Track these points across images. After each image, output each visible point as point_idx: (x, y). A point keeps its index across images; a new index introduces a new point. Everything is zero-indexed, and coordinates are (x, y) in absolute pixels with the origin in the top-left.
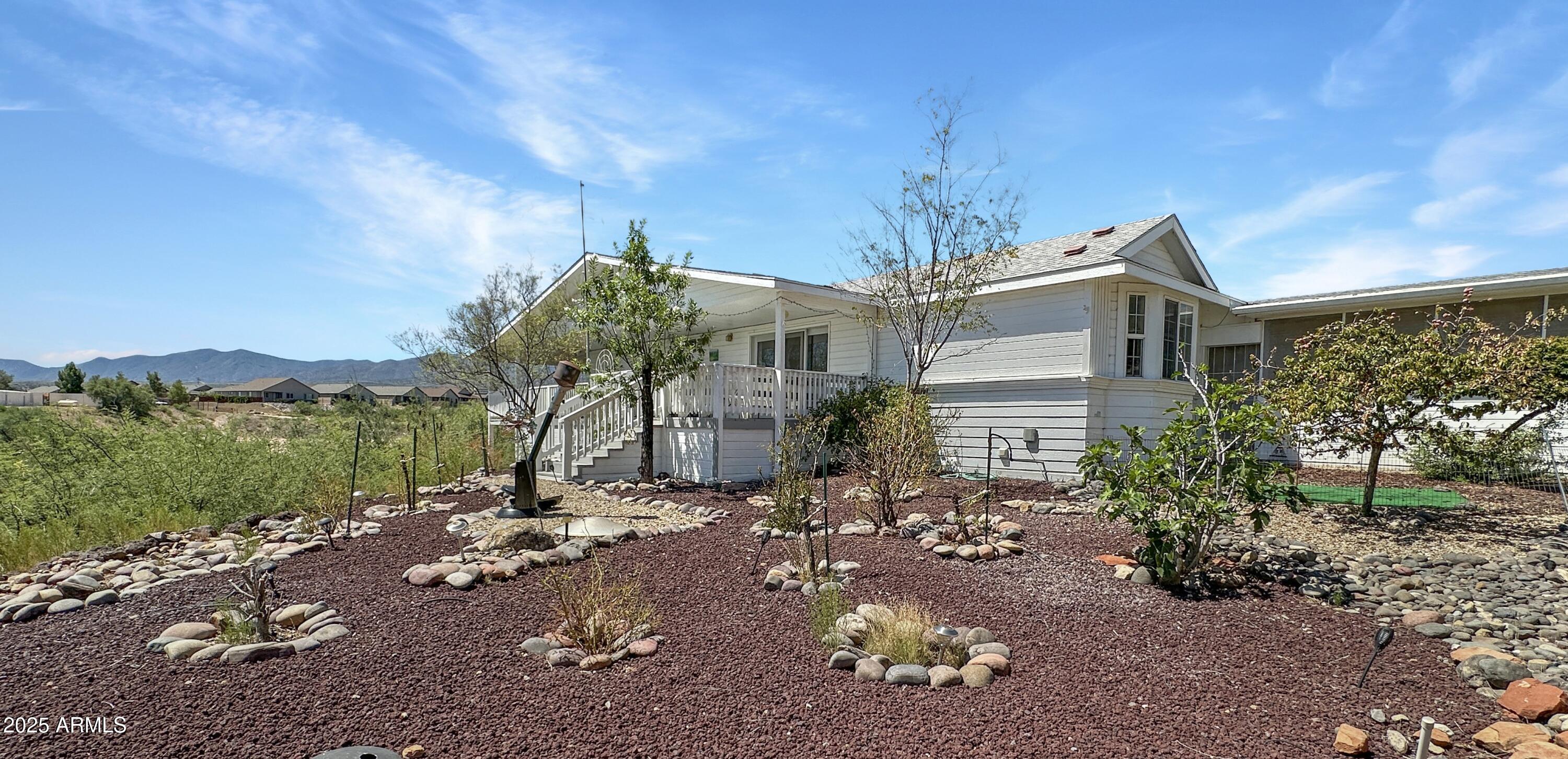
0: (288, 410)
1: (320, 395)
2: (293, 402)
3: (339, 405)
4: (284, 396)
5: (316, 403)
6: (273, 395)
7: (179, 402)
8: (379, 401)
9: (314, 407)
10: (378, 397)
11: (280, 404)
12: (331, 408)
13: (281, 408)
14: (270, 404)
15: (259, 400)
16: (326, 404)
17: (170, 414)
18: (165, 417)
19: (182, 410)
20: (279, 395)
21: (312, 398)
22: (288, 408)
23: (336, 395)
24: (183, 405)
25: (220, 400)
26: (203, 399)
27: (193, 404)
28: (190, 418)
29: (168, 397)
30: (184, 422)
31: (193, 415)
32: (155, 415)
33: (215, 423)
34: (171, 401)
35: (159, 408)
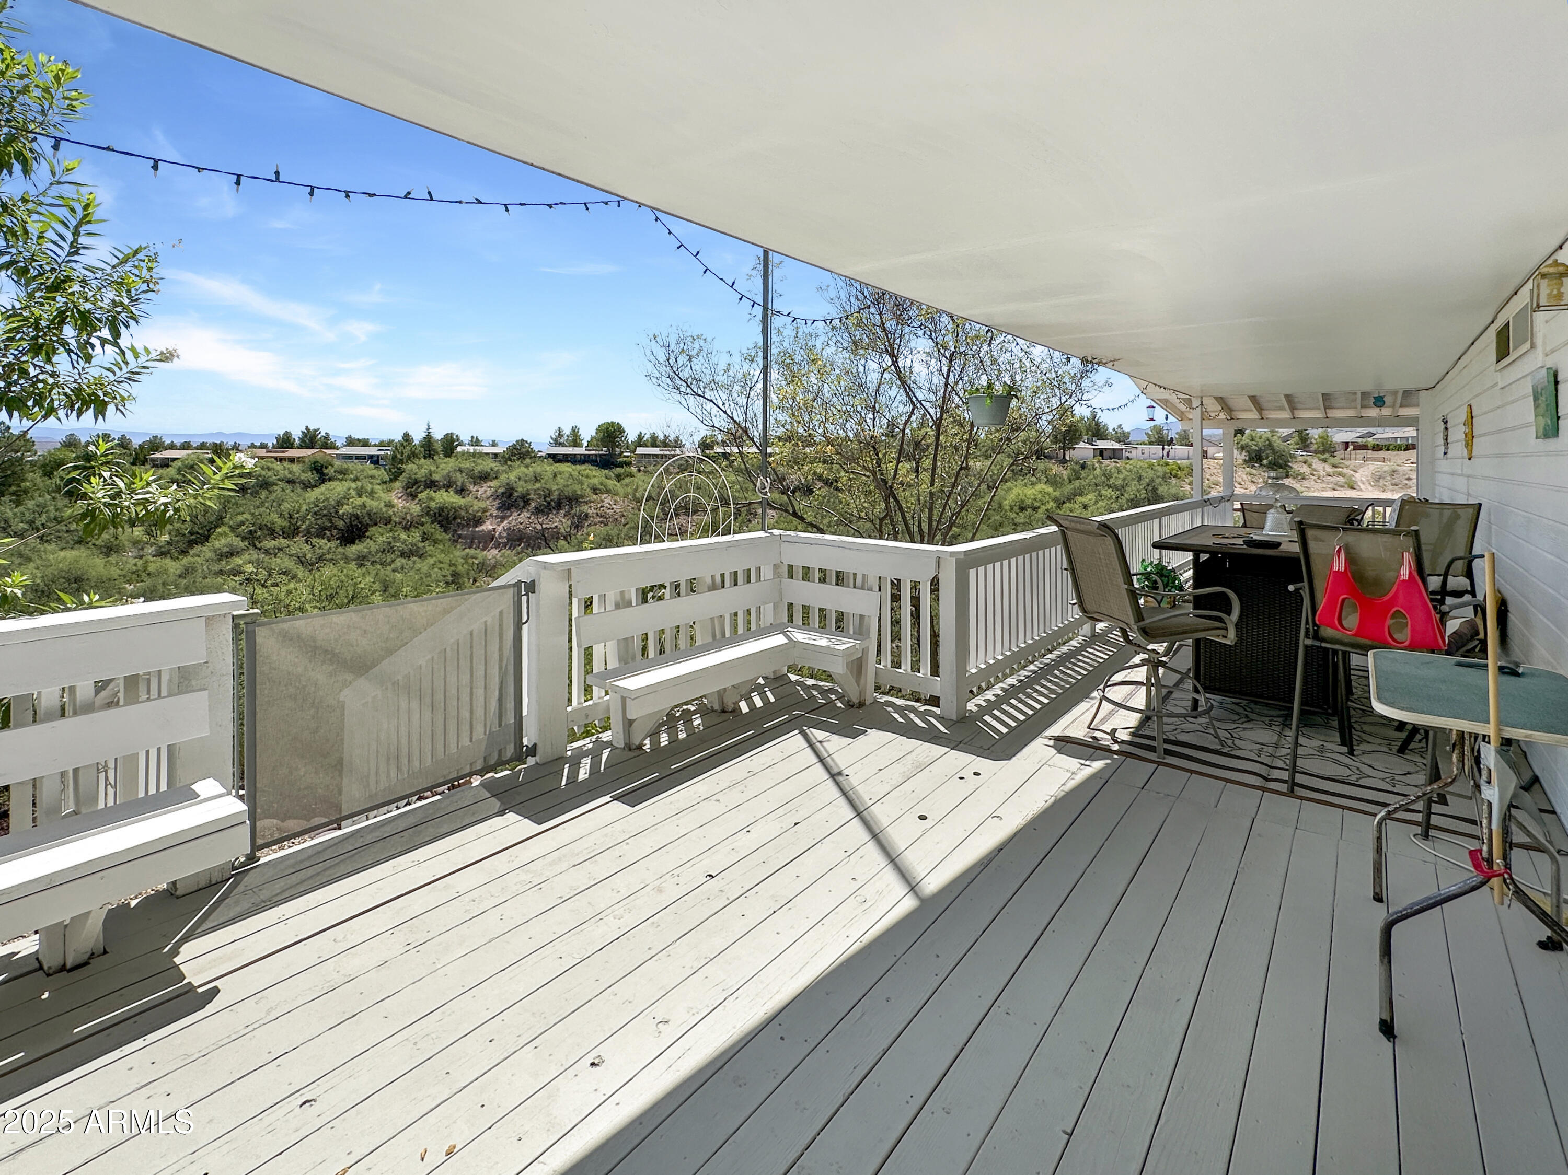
7: (1323, 452)
17: (1310, 466)
18: (1304, 469)
19: (1325, 461)
24: (1327, 455)
25: (1377, 448)
26: (1357, 447)
27: (1339, 454)
28: (1330, 469)
29: (1314, 447)
30: (1322, 473)
31: (1334, 466)
32: (1295, 466)
33: (1357, 475)
34: (1316, 452)
35: (1301, 458)
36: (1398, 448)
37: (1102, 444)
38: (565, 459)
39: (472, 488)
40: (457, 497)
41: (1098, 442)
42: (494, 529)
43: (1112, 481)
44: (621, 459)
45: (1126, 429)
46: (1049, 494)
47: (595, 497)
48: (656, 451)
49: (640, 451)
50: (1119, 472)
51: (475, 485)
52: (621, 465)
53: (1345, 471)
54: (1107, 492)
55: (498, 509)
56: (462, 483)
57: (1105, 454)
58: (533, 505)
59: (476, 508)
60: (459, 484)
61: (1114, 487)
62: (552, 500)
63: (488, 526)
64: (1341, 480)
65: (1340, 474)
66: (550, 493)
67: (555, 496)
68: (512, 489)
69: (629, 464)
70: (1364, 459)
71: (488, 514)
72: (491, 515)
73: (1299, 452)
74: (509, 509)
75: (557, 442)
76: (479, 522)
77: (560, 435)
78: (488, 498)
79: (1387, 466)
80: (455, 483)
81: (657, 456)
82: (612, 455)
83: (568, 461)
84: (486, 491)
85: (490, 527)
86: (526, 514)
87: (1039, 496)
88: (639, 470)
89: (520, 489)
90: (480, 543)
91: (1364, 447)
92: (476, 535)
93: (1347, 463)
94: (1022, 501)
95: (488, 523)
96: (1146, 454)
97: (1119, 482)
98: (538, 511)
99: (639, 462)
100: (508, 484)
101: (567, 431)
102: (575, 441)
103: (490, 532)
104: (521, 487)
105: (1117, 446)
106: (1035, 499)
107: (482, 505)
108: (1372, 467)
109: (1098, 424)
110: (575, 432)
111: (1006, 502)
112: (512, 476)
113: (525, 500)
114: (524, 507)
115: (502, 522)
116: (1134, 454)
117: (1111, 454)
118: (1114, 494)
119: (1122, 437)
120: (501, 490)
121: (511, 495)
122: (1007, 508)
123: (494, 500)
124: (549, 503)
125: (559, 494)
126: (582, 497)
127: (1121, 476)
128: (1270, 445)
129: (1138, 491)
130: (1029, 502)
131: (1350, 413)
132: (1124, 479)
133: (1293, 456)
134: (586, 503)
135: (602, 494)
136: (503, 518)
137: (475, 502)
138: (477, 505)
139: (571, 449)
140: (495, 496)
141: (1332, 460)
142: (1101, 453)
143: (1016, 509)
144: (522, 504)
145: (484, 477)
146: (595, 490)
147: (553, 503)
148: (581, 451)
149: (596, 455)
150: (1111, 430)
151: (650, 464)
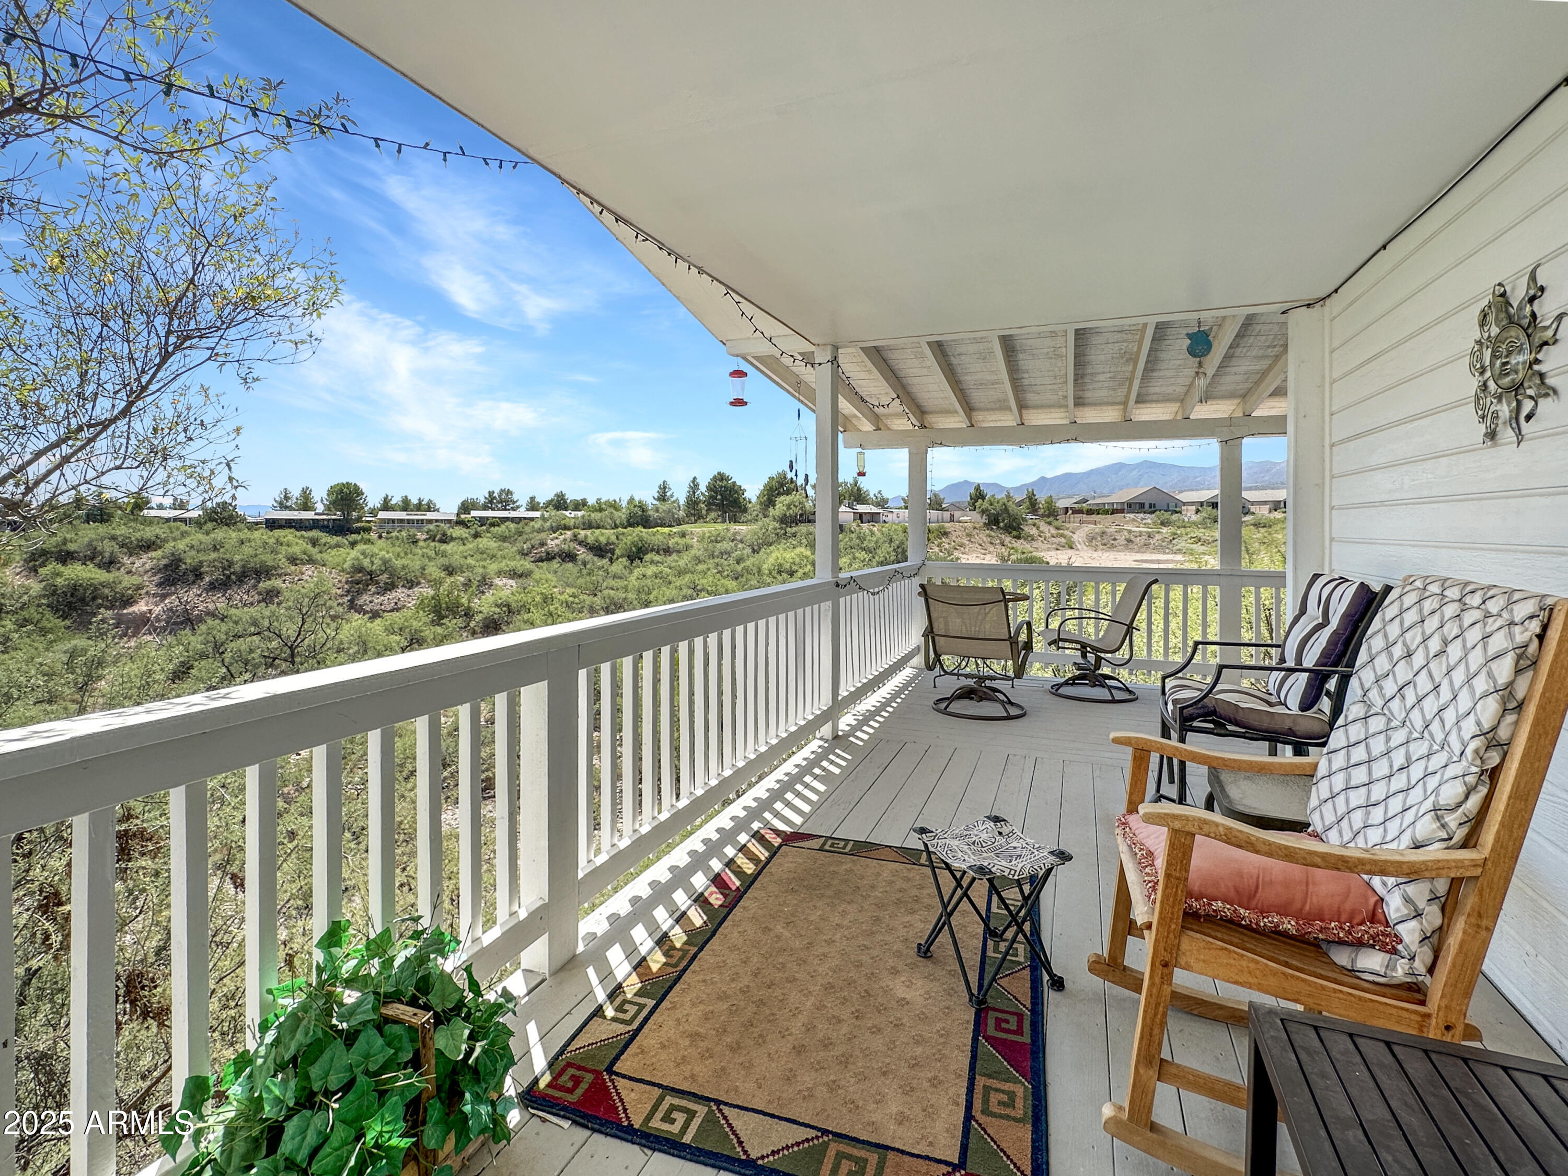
0: (1149, 521)
1: (1184, 504)
2: (1153, 512)
3: (1204, 514)
4: (1147, 506)
5: (1180, 512)
6: (1137, 506)
7: (1048, 516)
8: (1253, 509)
9: (1175, 517)
10: (1253, 503)
11: (1142, 515)
12: (1194, 518)
13: (1142, 519)
14: (1132, 516)
15: (1122, 511)
16: (1190, 514)
17: (1038, 528)
18: (1034, 531)
19: (1050, 523)
20: (1142, 505)
21: (1174, 507)
22: (1149, 518)
23: (1202, 504)
24: (1051, 519)
25: (1090, 512)
26: (1075, 511)
27: (1061, 517)
28: (1053, 531)
29: (1041, 512)
30: (1048, 535)
31: (1058, 528)
32: (1026, 529)
33: (1075, 536)
34: (1043, 516)
35: (1030, 522)
36: (1106, 512)
37: (862, 508)
38: (289, 524)
39: (126, 560)
40: (99, 571)
41: (858, 507)
42: (150, 611)
43: (866, 543)
44: (359, 525)
45: (886, 495)
46: (807, 557)
47: (293, 568)
48: (402, 515)
49: (383, 515)
50: (872, 533)
51: (131, 556)
52: (357, 532)
53: (1066, 532)
54: (862, 555)
55: (159, 585)
56: (112, 553)
57: (864, 518)
58: (207, 579)
59: (125, 584)
60: (107, 555)
61: (867, 550)
62: (233, 573)
63: (141, 607)
64: (1063, 540)
65: (1062, 536)
66: (231, 564)
67: (237, 568)
68: (180, 560)
69: (367, 530)
70: (1081, 522)
71: (143, 591)
72: (147, 593)
73: (1030, 516)
74: (173, 584)
75: (283, 506)
76: (128, 601)
77: (287, 498)
78: (146, 572)
79: (1098, 528)
80: (101, 553)
81: (401, 521)
82: (347, 520)
83: (291, 527)
84: (144, 564)
85: (145, 608)
86: (195, 590)
87: (798, 560)
88: (380, 537)
89: (188, 561)
90: (128, 628)
91: (1080, 511)
92: (124, 618)
93: (1067, 525)
94: (781, 565)
95: (142, 603)
96: (901, 518)
97: (872, 545)
98: (213, 587)
99: (381, 527)
100: (173, 554)
101: (296, 493)
102: (306, 503)
103: (143, 614)
104: (190, 559)
105: (875, 510)
106: (794, 563)
107: (136, 580)
108: (1086, 529)
109: (859, 490)
110: (306, 494)
111: (765, 566)
112: (181, 545)
113: (197, 574)
114: (194, 582)
115: (162, 601)
116: (890, 517)
117: (869, 517)
118: (867, 557)
119: (882, 503)
120: (164, 562)
121: (178, 567)
122: (767, 572)
123: (154, 574)
124: (229, 577)
125: (243, 566)
126: (275, 569)
127: (874, 539)
128: (1006, 509)
129: (888, 553)
130: (787, 566)
131: (1110, 415)
132: (877, 542)
133: (1025, 520)
134: (280, 576)
135: (304, 564)
136: (164, 597)
137: (127, 577)
138: (128, 581)
139: (296, 513)
140: (156, 570)
141: (1056, 523)
142: (861, 517)
143: (774, 573)
144: (191, 578)
145: (148, 546)
146: (293, 560)
147: (233, 577)
148: (309, 515)
149: (328, 520)
150: (872, 496)
151: (394, 529)
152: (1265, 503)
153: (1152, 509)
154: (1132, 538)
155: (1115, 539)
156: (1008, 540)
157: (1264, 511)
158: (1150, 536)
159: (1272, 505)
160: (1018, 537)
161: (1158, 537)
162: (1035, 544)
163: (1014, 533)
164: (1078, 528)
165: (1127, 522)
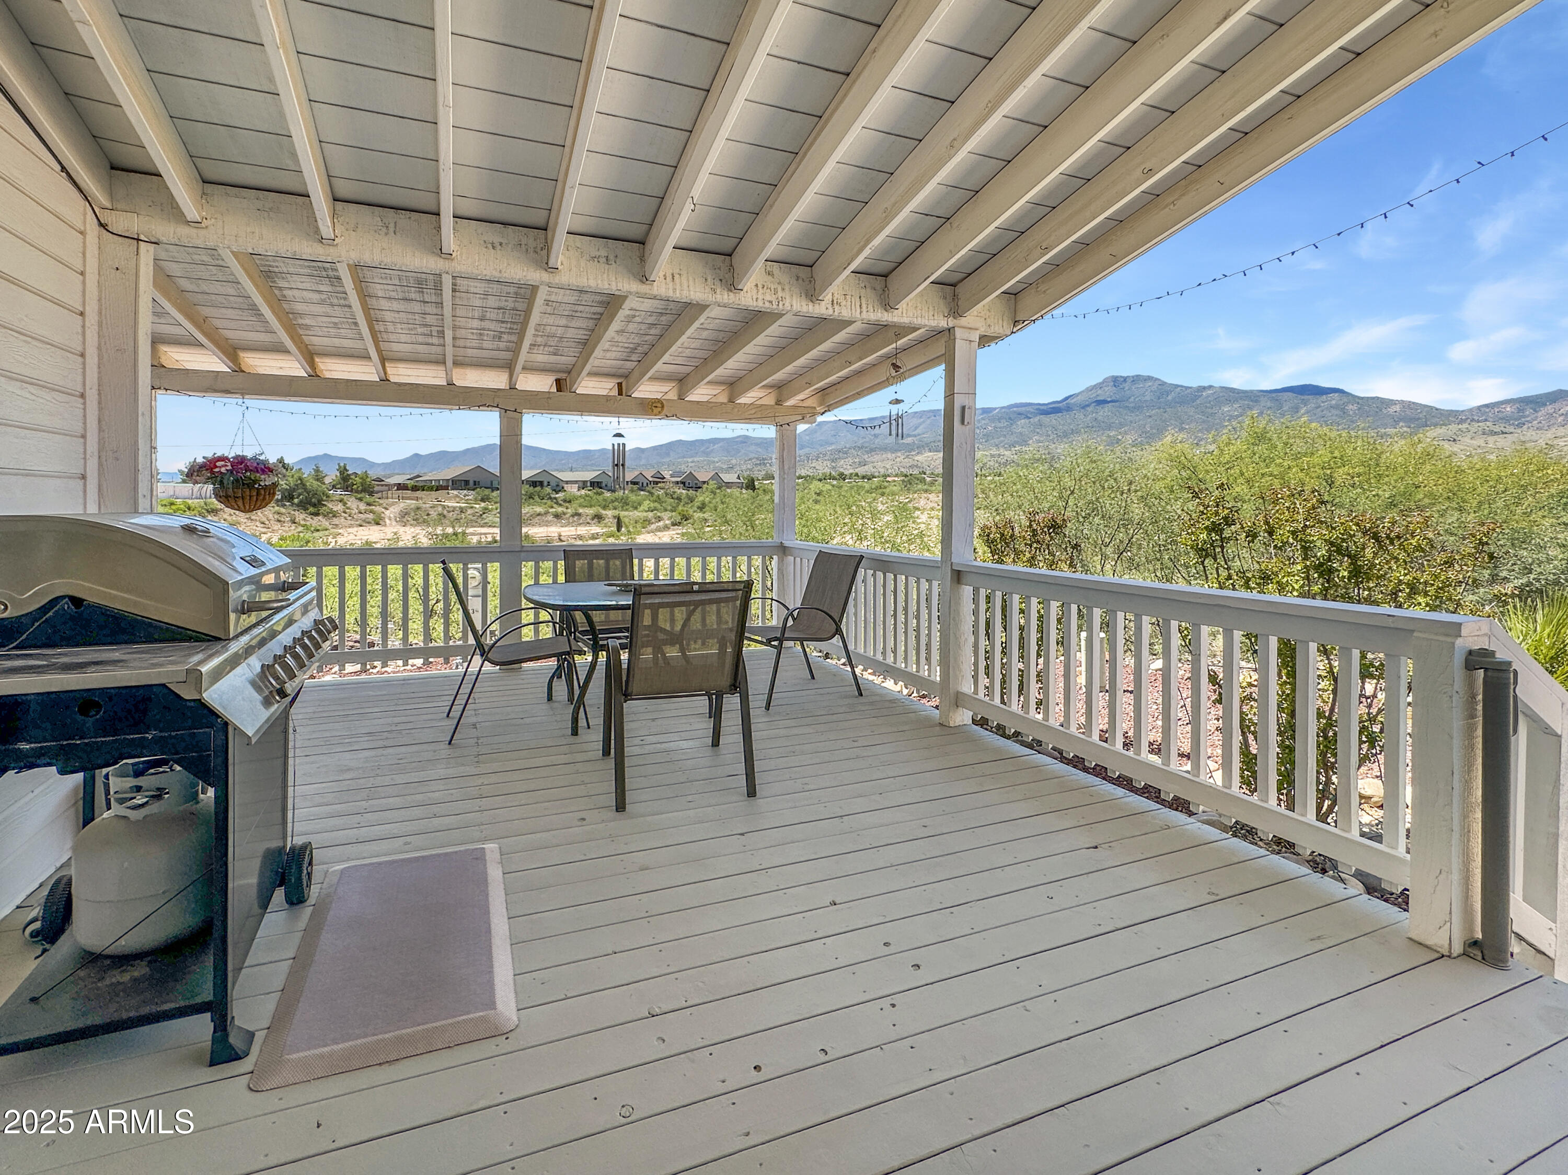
0: (468, 497)
2: (474, 488)
4: (471, 483)
6: (461, 483)
8: (566, 487)
10: (567, 482)
11: (464, 491)
13: (464, 495)
14: (455, 492)
15: (446, 488)
20: (467, 482)
22: (471, 495)
152: (576, 482)
153: (476, 485)
154: (445, 512)
155: (428, 515)
156: (300, 516)
157: (573, 490)
158: (462, 510)
159: (581, 484)
160: (317, 514)
161: (470, 511)
162: (336, 521)
163: (311, 509)
164: (393, 504)
165: (450, 499)
